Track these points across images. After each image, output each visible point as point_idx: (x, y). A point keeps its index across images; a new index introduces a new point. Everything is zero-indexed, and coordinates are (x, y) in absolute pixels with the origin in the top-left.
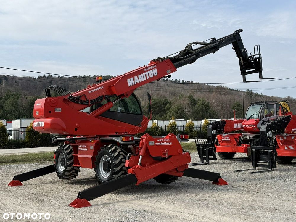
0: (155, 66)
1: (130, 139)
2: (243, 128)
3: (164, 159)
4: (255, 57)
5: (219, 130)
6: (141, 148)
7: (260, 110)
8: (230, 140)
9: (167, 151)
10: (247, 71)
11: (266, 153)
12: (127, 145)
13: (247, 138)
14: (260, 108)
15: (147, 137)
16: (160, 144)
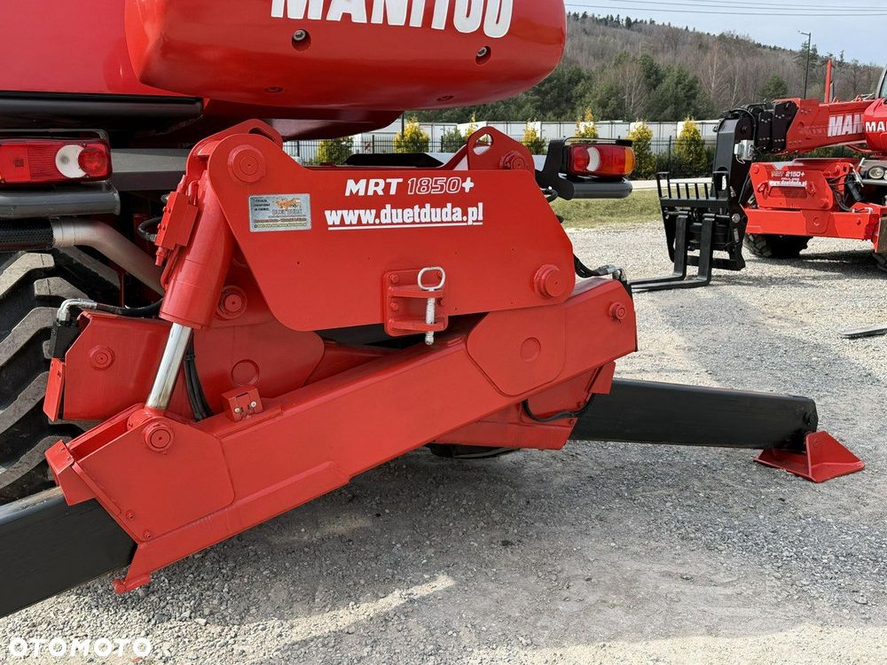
1: (71, 170)
9: (432, 283)
12: (45, 222)
13: (882, 179)
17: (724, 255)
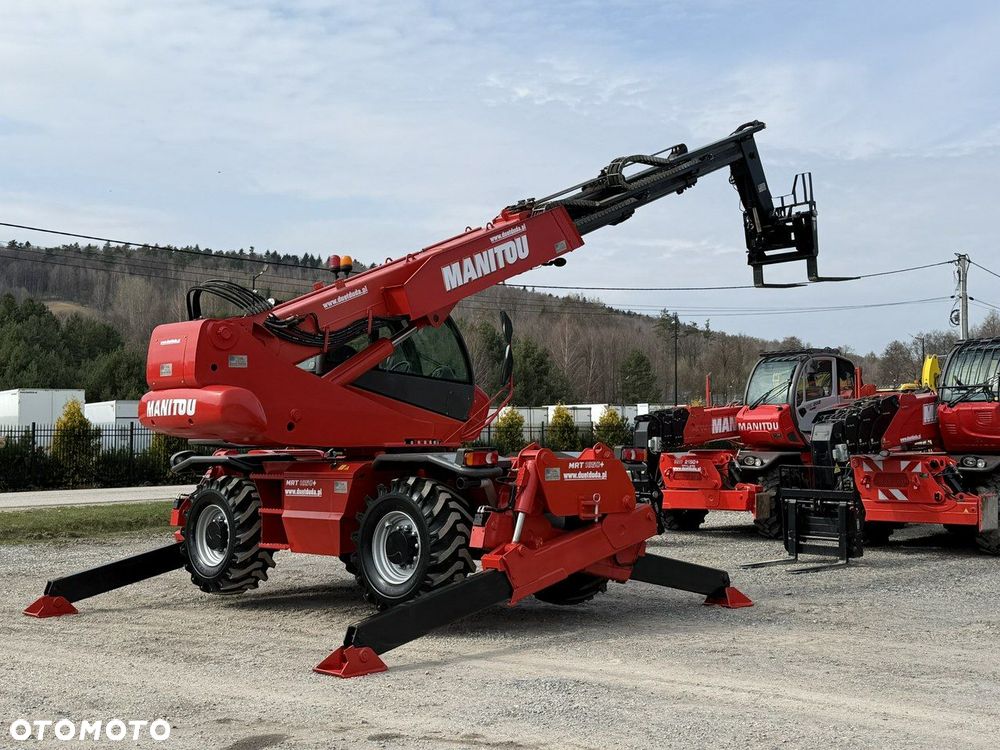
0: (524, 227)
1: (489, 461)
2: (736, 432)
3: (590, 523)
4: (795, 210)
5: (669, 439)
6: (523, 488)
7: (792, 377)
8: (699, 470)
9: (597, 498)
10: (768, 253)
11: (828, 512)
12: (479, 479)
13: (754, 465)
14: (794, 372)
15: (540, 454)
16: (575, 475)
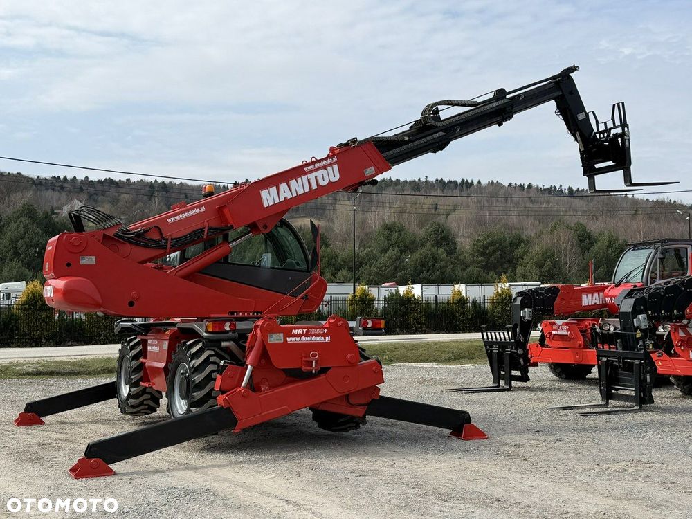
1: (227, 328)
2: (605, 305)
5: (540, 310)
6: (251, 348)
7: (647, 261)
9: (314, 357)
10: (597, 166)
12: (220, 341)
13: (609, 330)
14: (648, 257)
15: (263, 323)
16: (298, 339)
17: (518, 373)
